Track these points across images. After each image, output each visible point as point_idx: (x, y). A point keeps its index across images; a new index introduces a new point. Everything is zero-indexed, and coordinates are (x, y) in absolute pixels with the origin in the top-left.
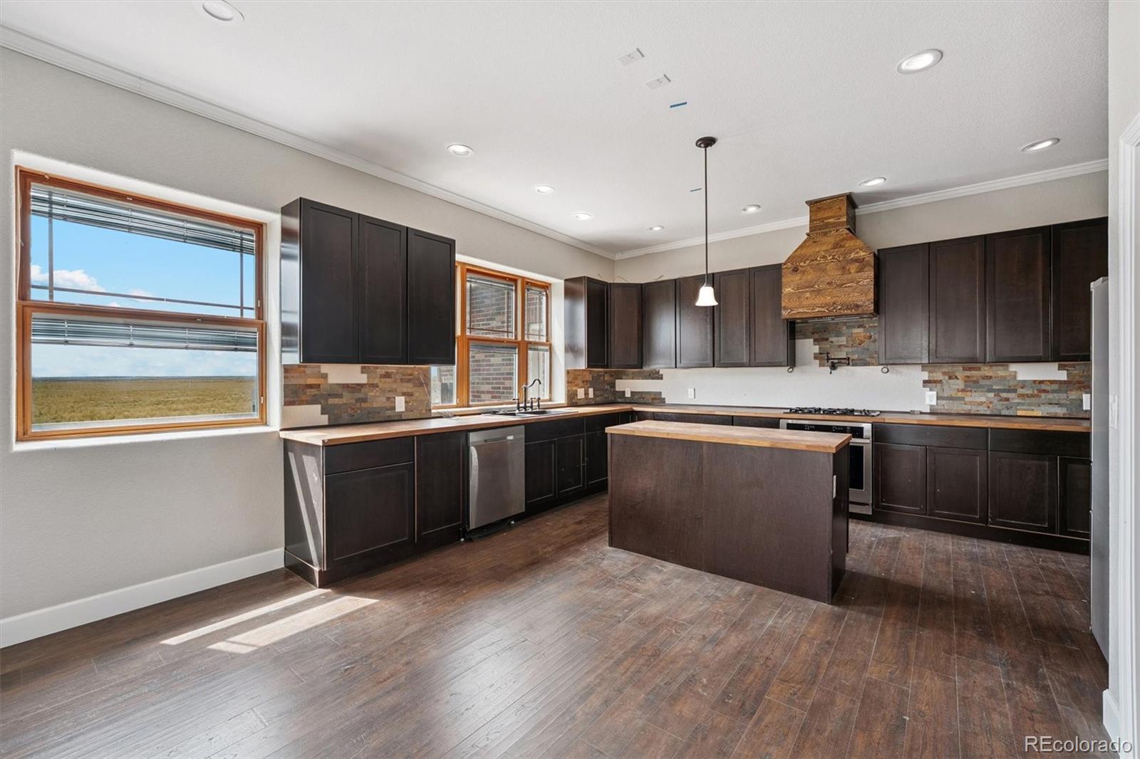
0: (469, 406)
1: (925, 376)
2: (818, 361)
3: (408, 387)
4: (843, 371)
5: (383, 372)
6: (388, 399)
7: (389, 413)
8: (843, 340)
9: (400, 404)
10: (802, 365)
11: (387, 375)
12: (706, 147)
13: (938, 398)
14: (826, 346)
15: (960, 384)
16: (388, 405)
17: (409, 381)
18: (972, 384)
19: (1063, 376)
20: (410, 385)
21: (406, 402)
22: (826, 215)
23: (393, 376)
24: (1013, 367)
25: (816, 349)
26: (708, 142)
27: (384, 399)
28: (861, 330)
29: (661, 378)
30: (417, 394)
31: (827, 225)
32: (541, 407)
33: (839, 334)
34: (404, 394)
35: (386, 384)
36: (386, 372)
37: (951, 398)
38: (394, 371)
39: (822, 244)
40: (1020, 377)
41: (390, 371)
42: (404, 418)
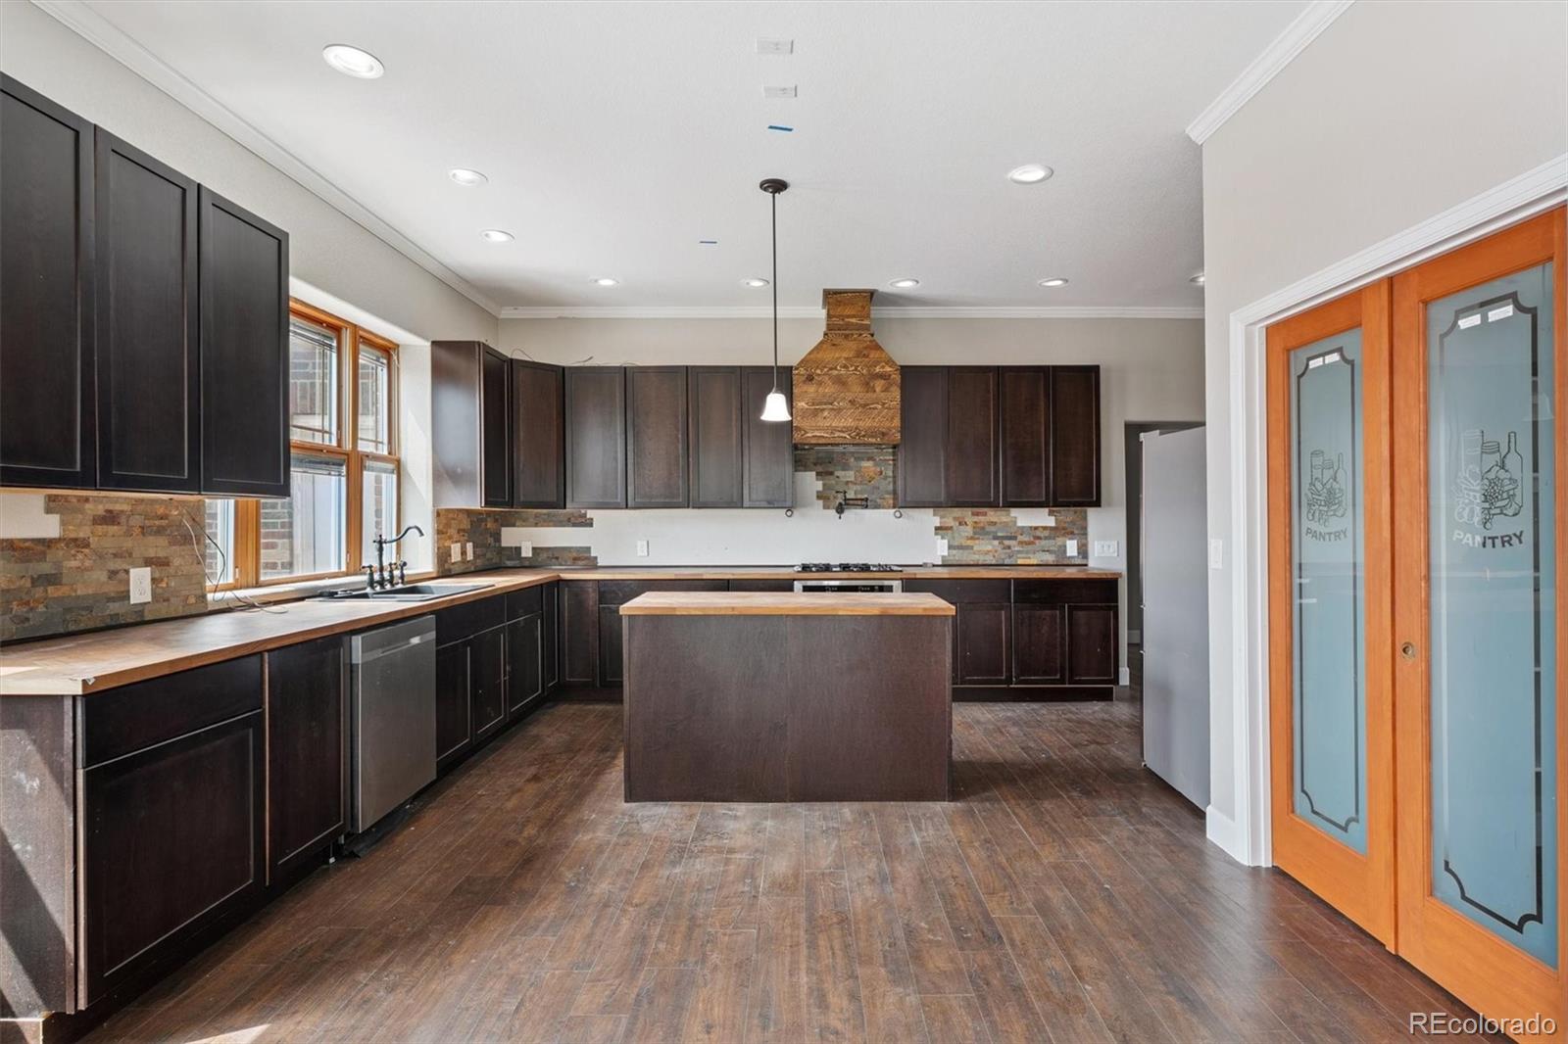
0: (258, 585)
1: (937, 521)
2: (821, 502)
3: (157, 546)
4: (850, 514)
5: (100, 509)
6: (113, 574)
7: (114, 608)
8: (850, 475)
9: (140, 586)
10: (804, 506)
11: (110, 518)
12: (774, 193)
13: (950, 547)
14: (832, 481)
15: (968, 530)
16: (111, 588)
17: (159, 531)
18: (980, 532)
19: (1051, 522)
20: (162, 541)
21: (153, 580)
22: (847, 312)
23: (123, 519)
24: (1015, 512)
25: (819, 485)
26: (776, 186)
27: (103, 577)
28: (870, 464)
29: (589, 523)
30: (176, 562)
31: (848, 326)
32: (406, 579)
33: (846, 467)
34: (148, 562)
35: (108, 538)
36: (110, 511)
37: (960, 547)
38: (126, 507)
39: (843, 350)
40: (1020, 523)
41: (118, 507)
42: (148, 617)
